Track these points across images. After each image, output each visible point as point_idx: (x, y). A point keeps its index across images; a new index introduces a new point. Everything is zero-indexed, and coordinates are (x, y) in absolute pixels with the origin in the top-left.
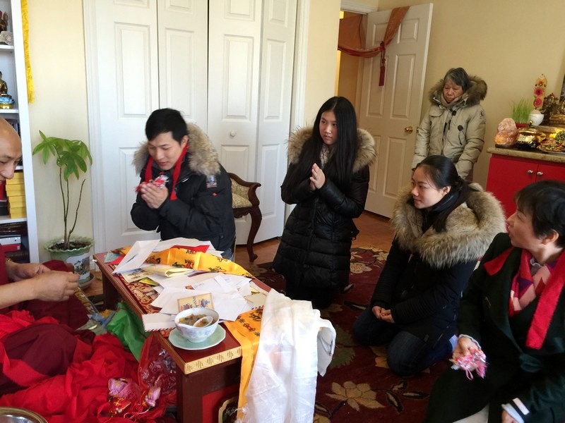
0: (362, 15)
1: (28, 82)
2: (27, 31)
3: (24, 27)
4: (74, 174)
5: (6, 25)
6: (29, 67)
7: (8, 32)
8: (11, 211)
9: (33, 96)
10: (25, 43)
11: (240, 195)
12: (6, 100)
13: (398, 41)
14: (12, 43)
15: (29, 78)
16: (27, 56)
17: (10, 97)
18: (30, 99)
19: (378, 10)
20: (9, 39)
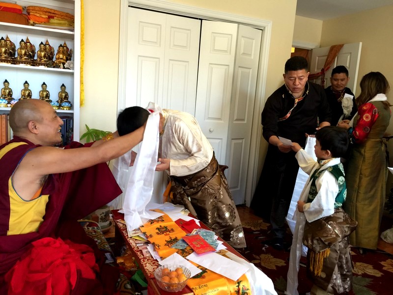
0: (308, 51)
1: (81, 93)
2: (83, 61)
3: (81, 58)
5: (71, 56)
6: (82, 84)
7: (71, 61)
9: (83, 102)
10: (81, 68)
12: (67, 104)
14: (73, 68)
15: (82, 91)
16: (81, 77)
17: (69, 102)
18: (81, 104)
19: (320, 47)
20: (72, 65)
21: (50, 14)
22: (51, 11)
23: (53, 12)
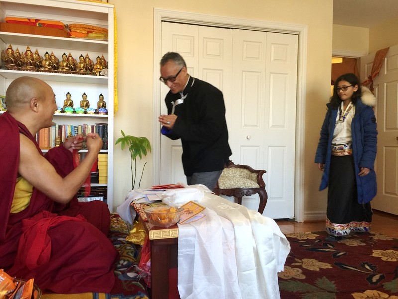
0: (356, 60)
2: (117, 68)
3: (115, 65)
4: (138, 155)
8: (100, 179)
10: (115, 74)
11: (252, 180)
13: (385, 73)
14: (108, 75)
15: (115, 96)
16: (115, 82)
19: (369, 54)
20: (106, 73)
21: (89, 30)
22: (89, 27)
23: (91, 28)
